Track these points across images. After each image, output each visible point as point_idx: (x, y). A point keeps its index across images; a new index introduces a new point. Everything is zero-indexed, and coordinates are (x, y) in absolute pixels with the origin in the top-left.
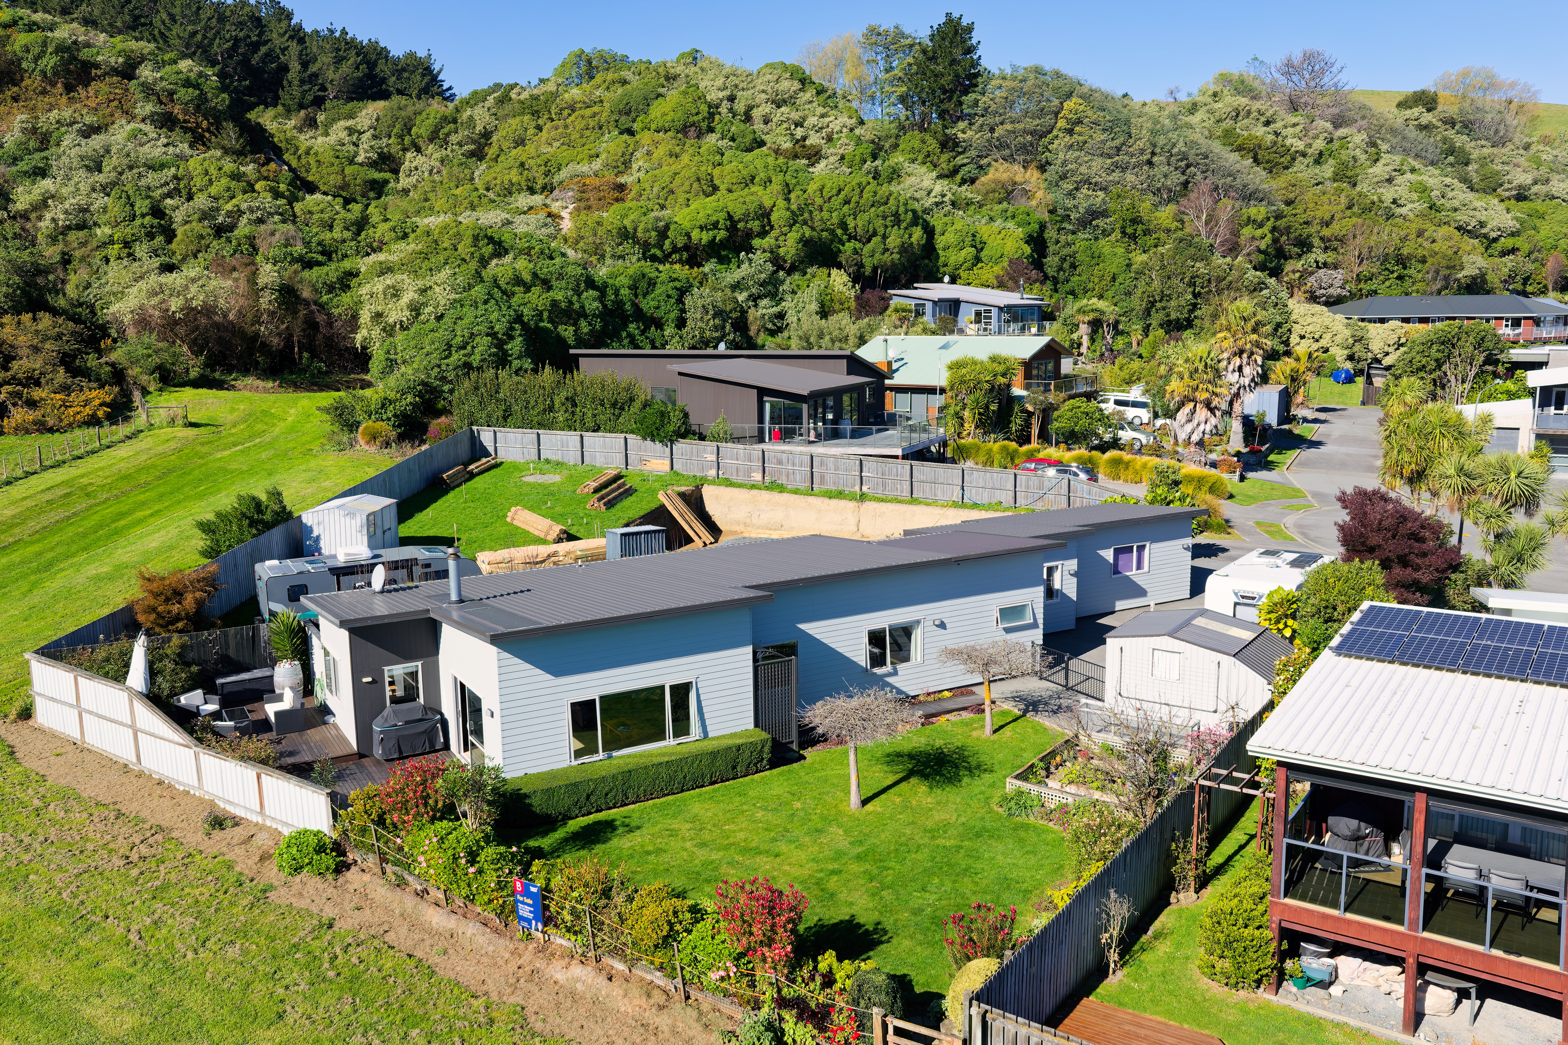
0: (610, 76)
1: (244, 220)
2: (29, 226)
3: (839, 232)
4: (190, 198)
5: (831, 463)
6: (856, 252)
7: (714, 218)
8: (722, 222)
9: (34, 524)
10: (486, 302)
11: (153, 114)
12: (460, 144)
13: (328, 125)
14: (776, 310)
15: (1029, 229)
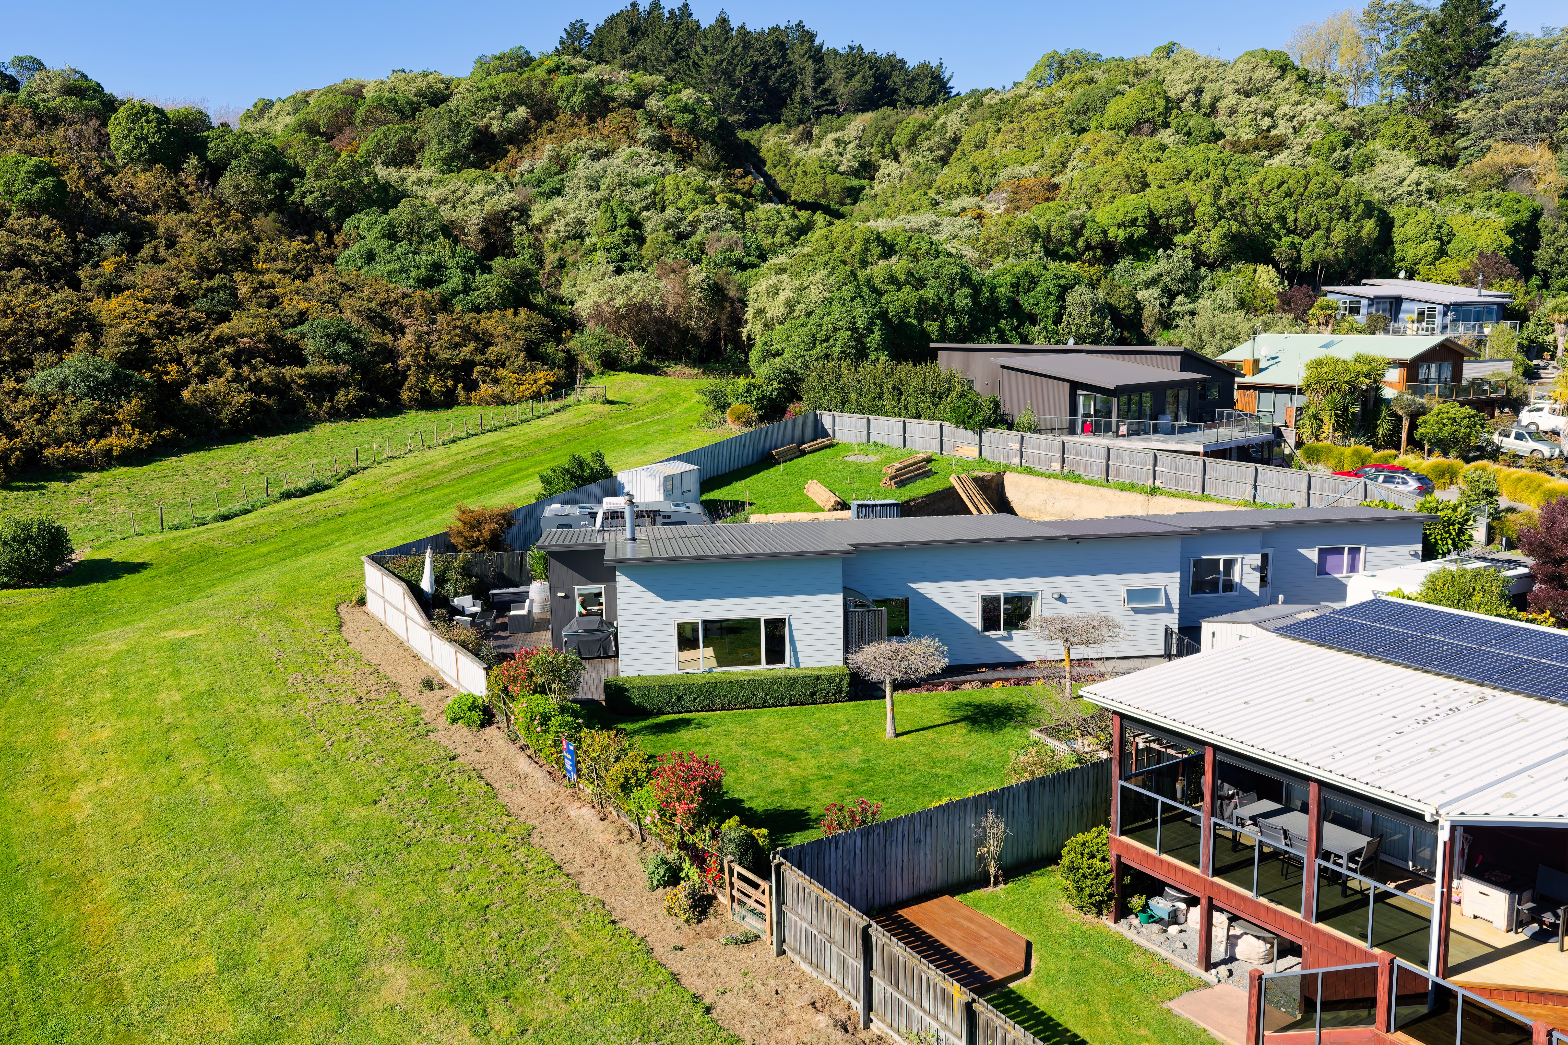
0: (1079, 75)
1: (701, 228)
2: (540, 236)
3: (1276, 226)
4: (663, 209)
5: (1126, 456)
6: (1293, 246)
7: (1133, 216)
8: (1140, 219)
9: (455, 473)
10: (853, 299)
11: (651, 138)
12: (931, 150)
13: (820, 138)
14: (1191, 306)
15: (1517, 218)
